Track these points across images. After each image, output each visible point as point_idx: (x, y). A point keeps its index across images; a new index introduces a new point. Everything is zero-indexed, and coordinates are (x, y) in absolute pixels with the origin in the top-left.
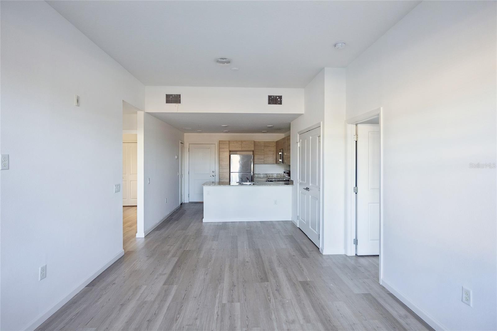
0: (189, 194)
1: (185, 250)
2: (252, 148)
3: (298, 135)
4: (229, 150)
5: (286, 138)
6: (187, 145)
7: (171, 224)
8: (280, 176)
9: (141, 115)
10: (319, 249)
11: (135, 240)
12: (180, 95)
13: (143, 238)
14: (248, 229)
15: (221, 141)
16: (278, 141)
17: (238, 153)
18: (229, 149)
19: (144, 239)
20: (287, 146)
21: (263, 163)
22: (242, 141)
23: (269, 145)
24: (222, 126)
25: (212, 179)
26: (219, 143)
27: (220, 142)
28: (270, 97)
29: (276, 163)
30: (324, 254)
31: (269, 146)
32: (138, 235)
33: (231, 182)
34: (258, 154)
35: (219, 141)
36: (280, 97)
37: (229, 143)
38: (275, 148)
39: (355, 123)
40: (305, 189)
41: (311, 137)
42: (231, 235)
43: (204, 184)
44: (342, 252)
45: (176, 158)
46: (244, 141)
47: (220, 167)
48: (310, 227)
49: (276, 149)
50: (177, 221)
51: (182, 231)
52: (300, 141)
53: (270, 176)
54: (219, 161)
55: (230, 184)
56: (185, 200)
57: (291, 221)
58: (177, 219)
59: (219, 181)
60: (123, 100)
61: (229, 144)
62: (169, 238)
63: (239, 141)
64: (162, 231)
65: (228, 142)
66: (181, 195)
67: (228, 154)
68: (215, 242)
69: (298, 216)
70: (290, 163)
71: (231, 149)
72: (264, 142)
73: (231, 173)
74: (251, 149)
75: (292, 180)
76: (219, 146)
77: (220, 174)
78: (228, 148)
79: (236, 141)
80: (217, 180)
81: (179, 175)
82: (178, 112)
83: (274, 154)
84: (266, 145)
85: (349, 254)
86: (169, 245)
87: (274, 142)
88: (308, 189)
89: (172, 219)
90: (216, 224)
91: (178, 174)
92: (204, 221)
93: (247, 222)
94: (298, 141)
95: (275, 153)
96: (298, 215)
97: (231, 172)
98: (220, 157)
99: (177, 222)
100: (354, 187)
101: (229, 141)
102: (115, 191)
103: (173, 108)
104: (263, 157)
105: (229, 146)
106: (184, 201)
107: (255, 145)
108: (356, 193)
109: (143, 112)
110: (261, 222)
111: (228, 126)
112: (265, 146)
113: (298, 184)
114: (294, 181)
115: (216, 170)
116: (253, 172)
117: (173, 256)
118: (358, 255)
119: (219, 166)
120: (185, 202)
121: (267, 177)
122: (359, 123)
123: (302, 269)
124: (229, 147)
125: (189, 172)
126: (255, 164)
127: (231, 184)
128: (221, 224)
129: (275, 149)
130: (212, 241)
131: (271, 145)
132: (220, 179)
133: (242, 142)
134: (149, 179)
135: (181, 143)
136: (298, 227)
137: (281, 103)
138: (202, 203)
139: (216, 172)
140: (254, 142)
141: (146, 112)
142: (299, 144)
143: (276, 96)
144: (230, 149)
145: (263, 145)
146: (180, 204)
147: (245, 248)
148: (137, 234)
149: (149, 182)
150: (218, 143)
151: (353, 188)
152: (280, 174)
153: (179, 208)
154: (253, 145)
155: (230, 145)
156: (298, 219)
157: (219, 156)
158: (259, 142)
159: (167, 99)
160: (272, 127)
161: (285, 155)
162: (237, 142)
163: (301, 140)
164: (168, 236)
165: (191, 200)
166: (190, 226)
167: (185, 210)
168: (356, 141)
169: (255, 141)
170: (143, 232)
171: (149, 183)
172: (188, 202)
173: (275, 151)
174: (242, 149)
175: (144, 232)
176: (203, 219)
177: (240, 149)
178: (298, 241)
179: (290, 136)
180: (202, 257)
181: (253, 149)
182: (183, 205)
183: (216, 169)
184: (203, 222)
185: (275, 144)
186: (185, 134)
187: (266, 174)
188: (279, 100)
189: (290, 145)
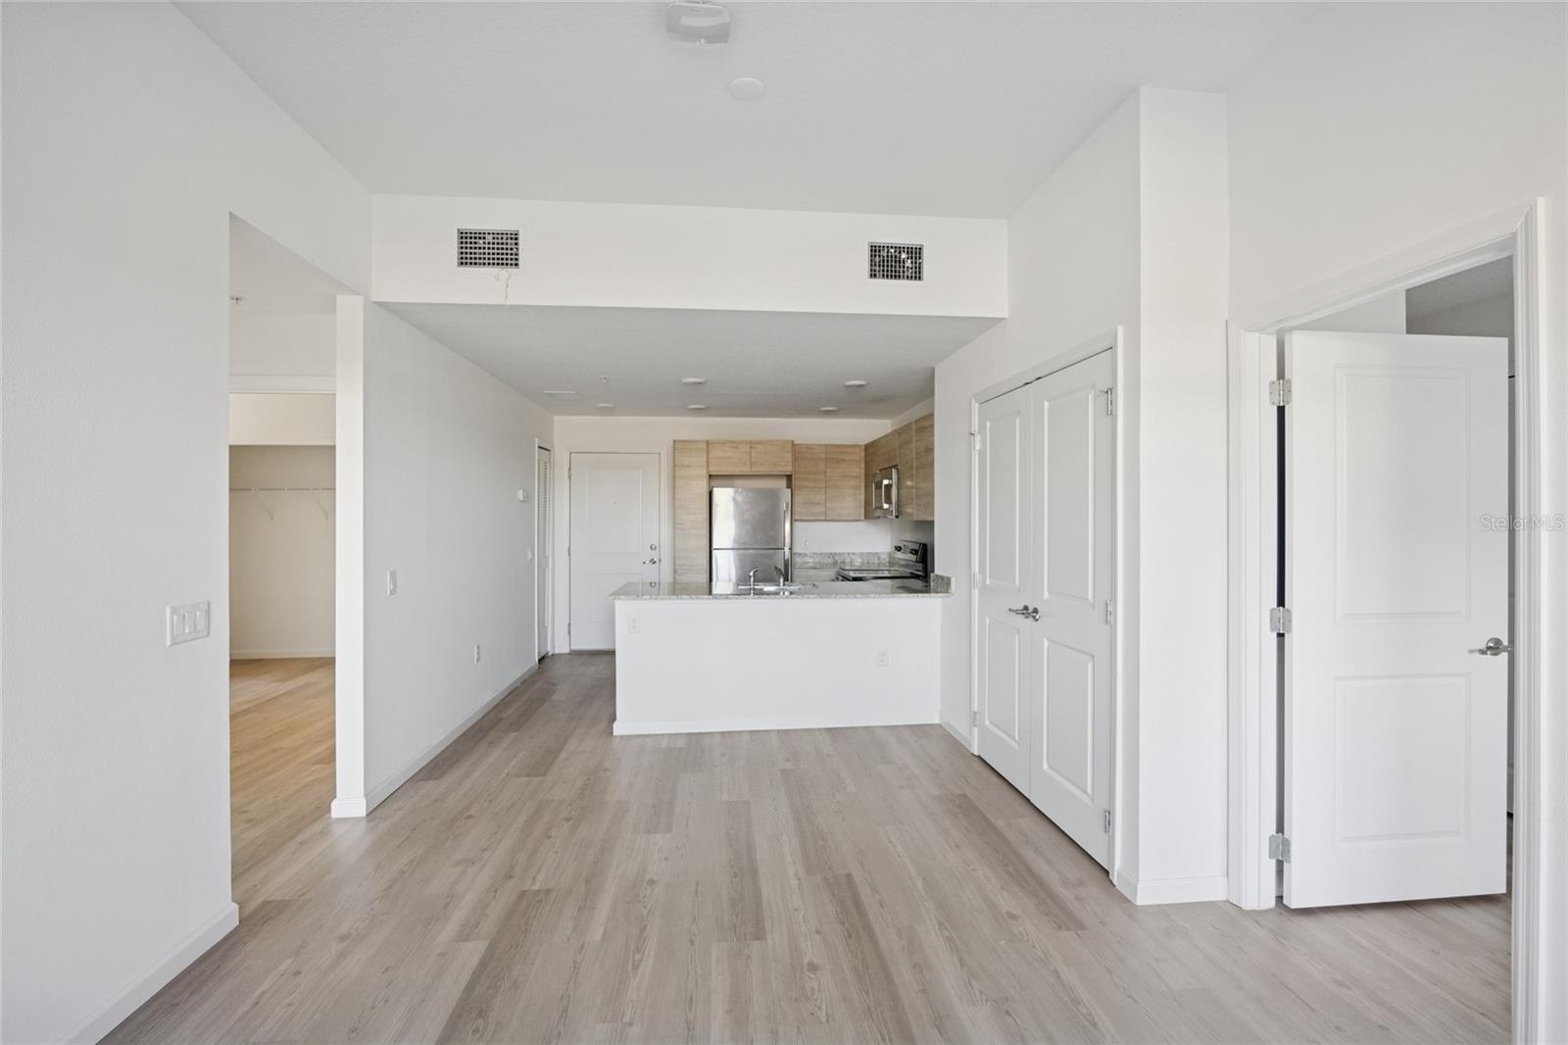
0: (569, 625)
1: (526, 888)
2: (786, 466)
3: (976, 406)
4: (708, 471)
5: (914, 427)
6: (560, 455)
7: (490, 743)
8: (877, 561)
9: (350, 312)
10: (1107, 872)
11: (324, 833)
12: (515, 237)
13: (359, 819)
14: (788, 766)
15: (679, 441)
16: (875, 441)
17: (738, 482)
18: (708, 467)
19: (363, 825)
20: (917, 453)
21: (823, 518)
22: (751, 442)
23: (842, 457)
24: (685, 384)
25: (650, 573)
26: (674, 448)
27: (678, 446)
28: (875, 250)
29: (866, 517)
30: (1141, 900)
31: (844, 460)
32: (338, 809)
33: (714, 583)
34: (807, 487)
35: (675, 441)
36: (916, 253)
37: (708, 447)
38: (863, 465)
39: (1274, 329)
40: (1016, 612)
41: (1046, 404)
42: (725, 797)
43: (617, 594)
44: (1215, 891)
45: (522, 498)
46: (760, 442)
47: (677, 531)
48: (1045, 766)
49: (866, 468)
50: (517, 730)
51: (527, 779)
52: (982, 427)
53: (843, 562)
54: (674, 509)
55: (710, 593)
56: (556, 644)
57: (940, 726)
58: (517, 725)
59: (674, 578)
60: (231, 214)
61: (708, 454)
62: (470, 817)
63: (742, 442)
64: (452, 777)
65: (705, 446)
66: (542, 627)
67: (702, 486)
68: (659, 836)
69: (975, 713)
70: (933, 513)
71: (714, 470)
72: (826, 445)
73: (714, 552)
74: (784, 469)
75: (942, 578)
76: (674, 456)
77: (677, 554)
78: (705, 464)
79: (732, 442)
80: (666, 576)
81: (532, 559)
82: (508, 302)
83: (857, 487)
84: (834, 454)
85: (1249, 904)
86: (459, 863)
87: (859, 446)
88: (1036, 611)
89: (501, 719)
90: (664, 744)
91: (530, 556)
92: (618, 729)
93: (779, 731)
94: (975, 428)
95: (863, 484)
96: (976, 709)
97: (714, 546)
98: (677, 496)
99: (513, 735)
100: (1273, 609)
101: (707, 442)
102: (173, 637)
103: (486, 284)
104: (824, 497)
105: (708, 458)
106: (553, 647)
107: (795, 459)
108: (1281, 636)
109: (361, 299)
110: (831, 731)
111: (706, 382)
112: (828, 460)
113: (976, 592)
114: (953, 580)
115: (662, 544)
116: (791, 549)
117: (466, 933)
118: (1293, 907)
119: (674, 528)
120: (557, 652)
121: (835, 563)
122: (1301, 328)
123: (1084, 1011)
124: (708, 462)
125: (569, 550)
126: (796, 520)
127: (714, 592)
128: (681, 743)
129: (863, 472)
130: (648, 832)
131: (847, 458)
132: (675, 572)
133: (751, 444)
134: (393, 575)
135: (540, 447)
136: (976, 754)
137: (917, 275)
138: (612, 653)
139: (662, 548)
140: (794, 445)
141: (374, 299)
142: (978, 438)
143: (899, 249)
144: (711, 469)
145: (824, 456)
146: (537, 660)
147: (791, 872)
148: (334, 805)
149: (389, 587)
150: (671, 450)
151: (1268, 613)
152: (877, 553)
153: (530, 677)
154: (789, 456)
155: (710, 455)
156: (975, 726)
157: (674, 493)
158: (809, 447)
159: (464, 250)
160: (862, 386)
161: (908, 487)
162: (734, 444)
163: (988, 424)
164: (468, 807)
165: (576, 646)
166: (563, 755)
167: (554, 685)
168: (1281, 411)
169: (795, 442)
170: (362, 793)
171: (393, 592)
172: (568, 651)
173: (863, 478)
174: (754, 469)
175: (366, 795)
176: (615, 725)
177: (746, 470)
178: (1000, 824)
179: (930, 416)
180: (598, 936)
181: (788, 470)
182: (547, 661)
183: (662, 537)
184: (615, 734)
185: (863, 454)
186: (556, 418)
187: (833, 555)
188: (908, 263)
189: (930, 450)
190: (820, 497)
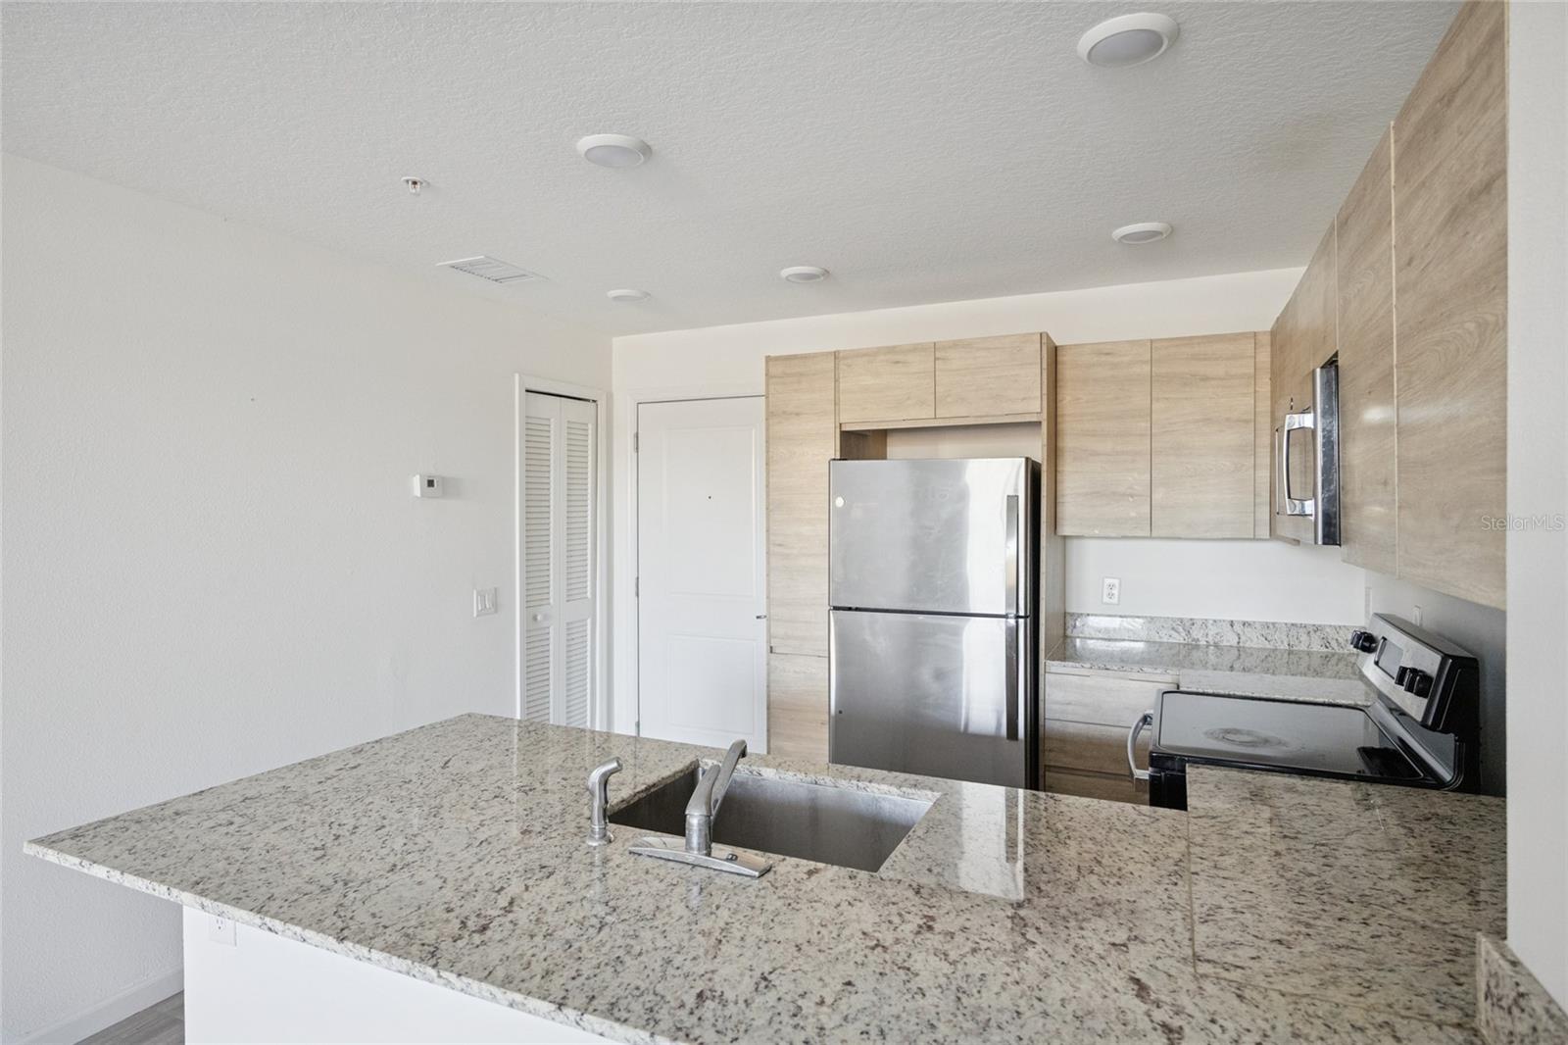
2: (1033, 401)
4: (837, 422)
6: (623, 409)
15: (777, 359)
18: (837, 413)
21: (1145, 531)
22: (935, 348)
23: (1199, 369)
26: (770, 377)
27: (776, 371)
29: (1273, 534)
34: (1095, 454)
35: (770, 362)
37: (837, 368)
38: (1266, 388)
46: (955, 345)
49: (1273, 395)
54: (768, 510)
61: (836, 381)
63: (915, 349)
65: (830, 366)
71: (853, 420)
74: (1020, 407)
76: (770, 394)
77: (774, 612)
78: (830, 406)
79: (891, 350)
83: (1247, 449)
95: (1266, 440)
101: (836, 355)
104: (1144, 476)
105: (836, 390)
107: (1057, 380)
124: (836, 404)
126: (1070, 538)
129: (1266, 404)
131: (1217, 371)
132: (771, 651)
133: (935, 351)
140: (1049, 347)
144: (845, 418)
155: (842, 386)
162: (893, 354)
174: (945, 414)
177: (928, 415)
190: (1137, 478)
